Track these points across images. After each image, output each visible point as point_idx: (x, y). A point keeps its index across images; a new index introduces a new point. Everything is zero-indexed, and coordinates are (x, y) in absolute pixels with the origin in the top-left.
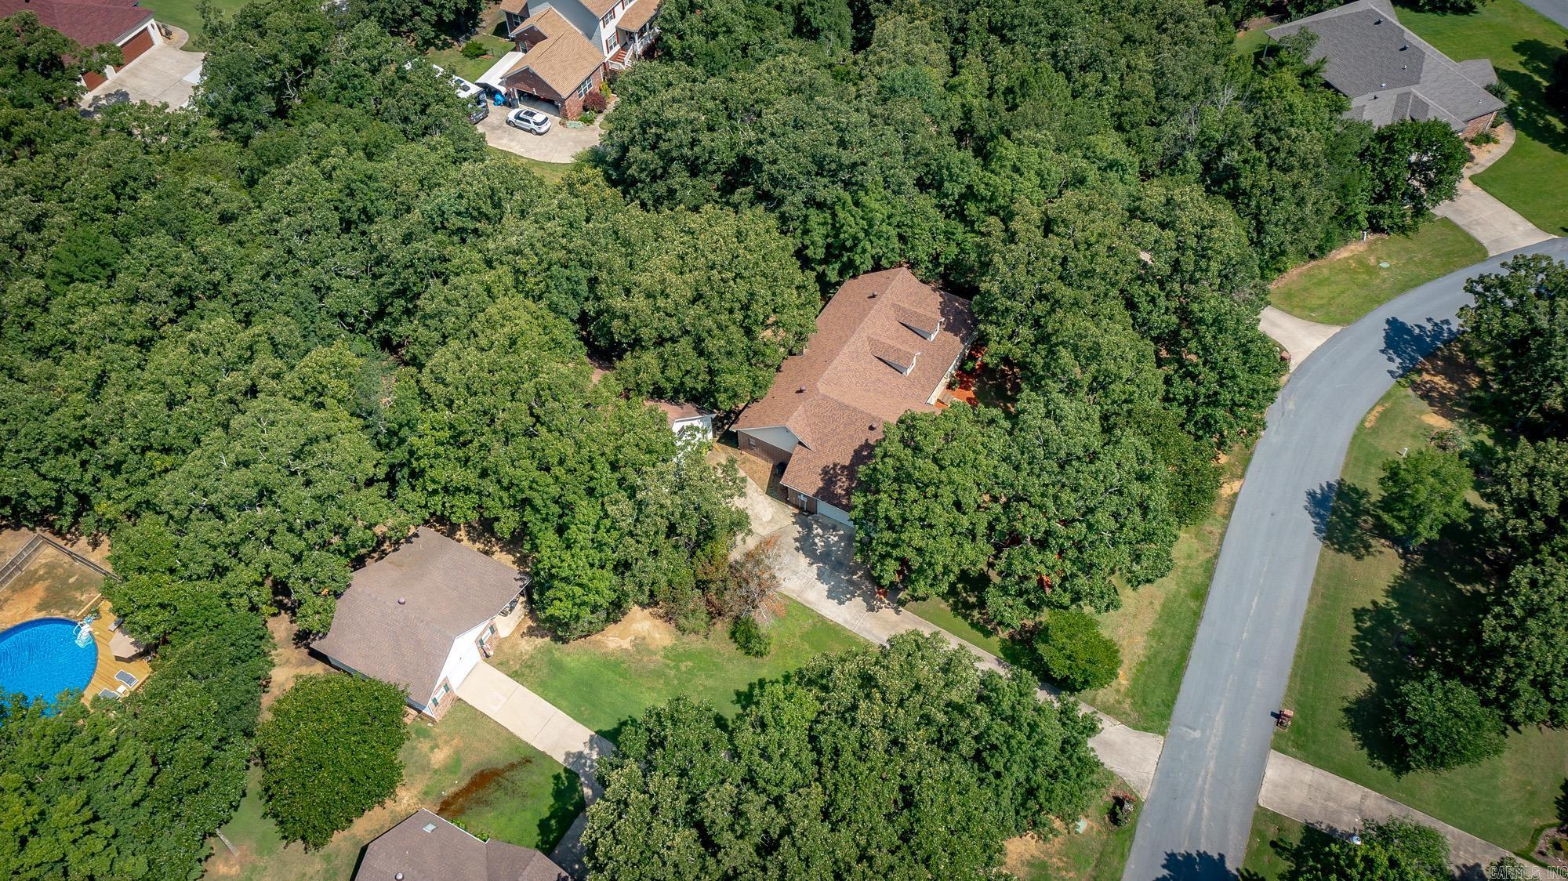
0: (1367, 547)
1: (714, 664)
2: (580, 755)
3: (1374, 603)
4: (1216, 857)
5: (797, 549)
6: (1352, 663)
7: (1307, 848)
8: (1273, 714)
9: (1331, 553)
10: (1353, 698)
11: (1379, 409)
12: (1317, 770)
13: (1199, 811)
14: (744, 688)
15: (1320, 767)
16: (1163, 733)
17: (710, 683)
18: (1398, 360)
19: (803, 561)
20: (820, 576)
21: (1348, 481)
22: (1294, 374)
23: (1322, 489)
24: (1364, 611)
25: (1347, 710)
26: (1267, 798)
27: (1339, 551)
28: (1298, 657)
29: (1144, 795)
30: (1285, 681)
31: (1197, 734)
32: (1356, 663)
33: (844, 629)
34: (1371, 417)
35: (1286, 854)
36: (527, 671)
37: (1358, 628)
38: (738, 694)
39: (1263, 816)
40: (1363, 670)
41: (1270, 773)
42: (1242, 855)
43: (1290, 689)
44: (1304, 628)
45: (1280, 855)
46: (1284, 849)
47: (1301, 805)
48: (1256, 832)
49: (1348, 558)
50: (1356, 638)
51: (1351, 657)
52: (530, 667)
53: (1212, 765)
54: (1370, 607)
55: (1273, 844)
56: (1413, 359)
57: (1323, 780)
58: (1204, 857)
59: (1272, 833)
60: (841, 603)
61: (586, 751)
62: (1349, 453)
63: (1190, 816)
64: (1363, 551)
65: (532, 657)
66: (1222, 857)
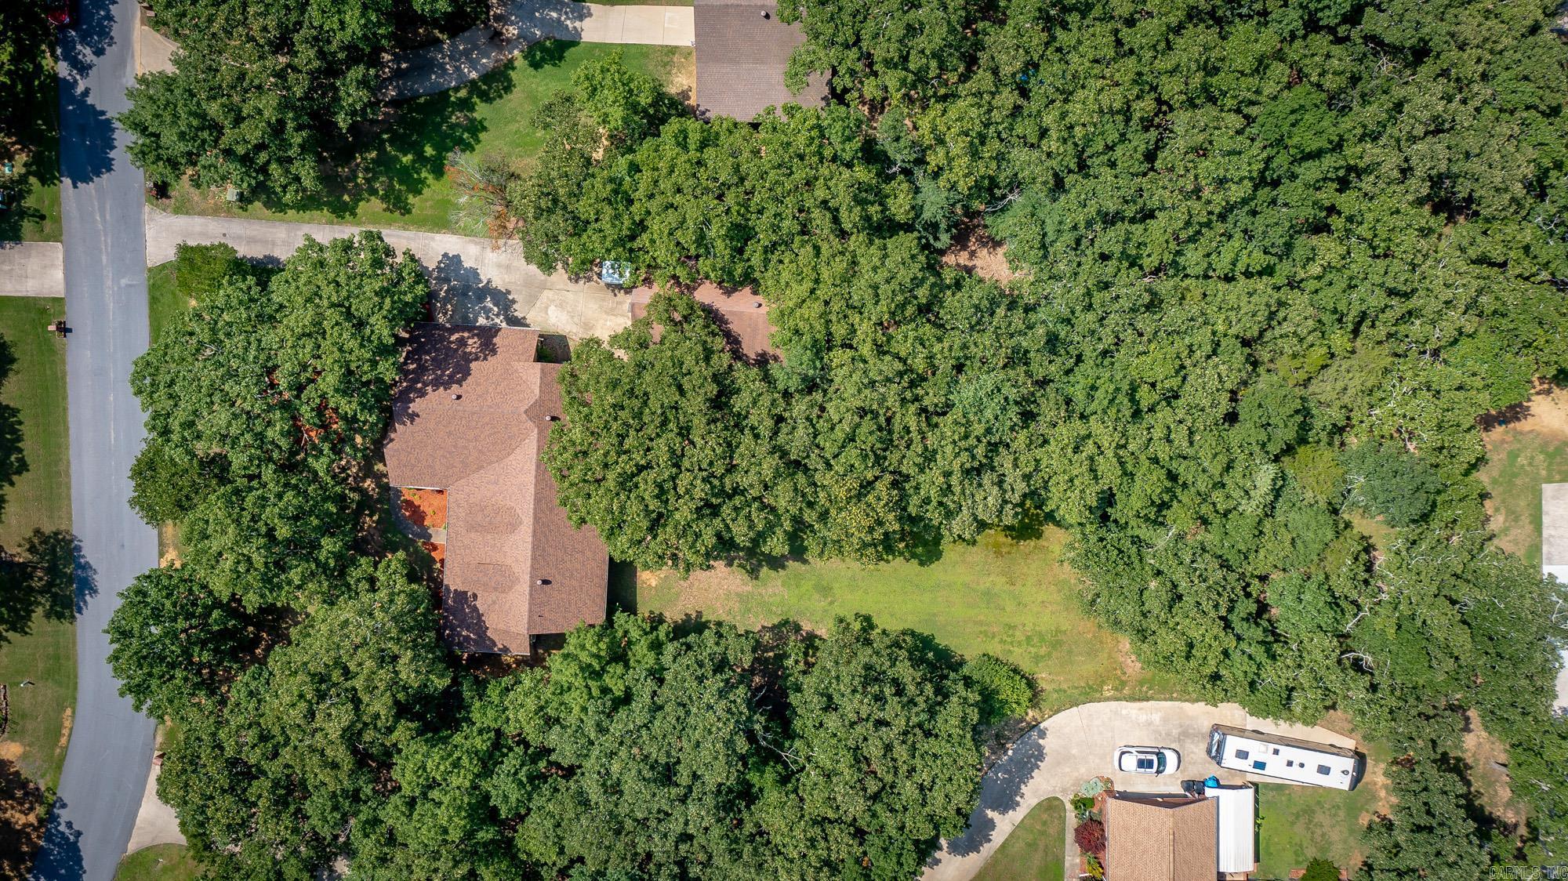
0: (32, 549)
1: (519, 145)
2: (581, 18)
3: (12, 484)
4: (79, 184)
5: (509, 292)
6: (18, 411)
7: (16, 222)
8: (70, 330)
9: (63, 527)
10: (11, 374)
11: (64, 740)
12: (24, 294)
13: (103, 216)
14: (482, 136)
15: (23, 298)
16: (150, 270)
17: (514, 127)
18: (62, 828)
19: (498, 283)
20: (474, 272)
21: (67, 624)
22: (152, 750)
23: (85, 602)
24: (19, 472)
25: (13, 360)
26: (57, 251)
27: (56, 534)
28: (65, 398)
29: (147, 208)
30: (68, 368)
31: (124, 282)
32: (15, 412)
33: (431, 231)
34: (67, 724)
35: (31, 212)
36: (666, 59)
37: (20, 451)
38: (484, 129)
39: (56, 237)
40: (7, 407)
41: (59, 275)
42: (63, 195)
43: (64, 362)
44: (67, 429)
45: (37, 210)
46: (33, 216)
47: (29, 256)
48: (57, 220)
49: (48, 529)
50: (19, 439)
51: (21, 416)
52: (665, 65)
53: (104, 258)
54: (15, 478)
55: (43, 217)
56: (49, 838)
57: (18, 287)
58: (87, 179)
59: (48, 225)
60: (445, 255)
61: (577, 24)
62: (75, 662)
63: (108, 207)
64: (36, 541)
65: (669, 73)
66: (75, 187)
